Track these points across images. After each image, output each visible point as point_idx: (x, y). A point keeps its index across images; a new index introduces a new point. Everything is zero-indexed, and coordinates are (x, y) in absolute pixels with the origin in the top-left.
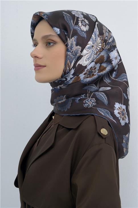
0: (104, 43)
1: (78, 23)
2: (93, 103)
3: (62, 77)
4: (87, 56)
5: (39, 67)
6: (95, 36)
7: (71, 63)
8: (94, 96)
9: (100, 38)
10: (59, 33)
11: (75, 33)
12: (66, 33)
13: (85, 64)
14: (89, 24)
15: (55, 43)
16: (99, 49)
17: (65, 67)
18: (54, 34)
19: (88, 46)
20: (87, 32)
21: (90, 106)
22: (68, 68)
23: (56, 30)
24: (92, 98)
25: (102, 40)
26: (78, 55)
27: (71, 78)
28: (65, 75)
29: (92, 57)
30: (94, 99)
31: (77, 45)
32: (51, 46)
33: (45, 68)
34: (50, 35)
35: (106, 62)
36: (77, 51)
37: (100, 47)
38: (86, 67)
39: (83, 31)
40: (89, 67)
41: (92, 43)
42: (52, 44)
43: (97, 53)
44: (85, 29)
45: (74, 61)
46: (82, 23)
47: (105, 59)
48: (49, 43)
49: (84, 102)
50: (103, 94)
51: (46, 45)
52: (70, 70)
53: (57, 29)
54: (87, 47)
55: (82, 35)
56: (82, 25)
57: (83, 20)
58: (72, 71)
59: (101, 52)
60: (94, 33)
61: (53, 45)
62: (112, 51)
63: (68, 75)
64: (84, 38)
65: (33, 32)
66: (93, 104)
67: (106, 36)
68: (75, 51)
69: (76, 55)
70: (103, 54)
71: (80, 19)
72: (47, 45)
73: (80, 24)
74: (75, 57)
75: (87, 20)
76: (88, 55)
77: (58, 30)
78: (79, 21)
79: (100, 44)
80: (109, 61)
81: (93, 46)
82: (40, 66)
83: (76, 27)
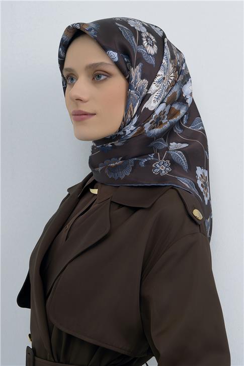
0: (177, 72)
1: (142, 41)
2: (166, 167)
3: (120, 130)
4: (156, 94)
5: (84, 116)
6: (167, 62)
7: (134, 106)
8: (169, 157)
9: (172, 64)
10: (117, 59)
11: (140, 58)
12: (125, 59)
13: (152, 107)
14: (156, 42)
15: (109, 75)
16: (170, 81)
17: (126, 115)
18: (107, 61)
19: (158, 78)
20: (155, 56)
21: (163, 172)
22: (129, 116)
23: (112, 54)
24: (165, 160)
25: (175, 67)
26: (144, 93)
27: (132, 131)
28: (124, 126)
29: (163, 95)
30: (169, 161)
31: (142, 78)
32: (103, 80)
33: (94, 118)
34: (101, 64)
35: (178, 101)
36: (143, 87)
37: (172, 78)
38: (153, 112)
39: (150, 54)
40: (157, 112)
41: (163, 74)
42: (103, 77)
43: (168, 89)
44: (153, 50)
45: (137, 104)
46: (147, 40)
47: (177, 96)
48: (97, 75)
49: (153, 166)
50: (180, 154)
51: (92, 78)
52: (132, 119)
53: (114, 53)
54: (156, 80)
55: (149, 62)
56: (148, 44)
57: (148, 37)
58: (135, 120)
59: (173, 86)
60: (165, 57)
61: (105, 79)
62: (186, 83)
63: (128, 126)
64: (152, 65)
65: (62, 55)
66: (167, 169)
67: (179, 61)
68: (140, 87)
69: (141, 93)
70: (176, 89)
71: (144, 35)
72: (94, 78)
73: (145, 43)
74: (139, 98)
75: (152, 35)
76: (157, 92)
77: (115, 55)
78: (143, 37)
79: (172, 75)
80: (182, 100)
81: (164, 78)
82: (85, 114)
83: (141, 49)
